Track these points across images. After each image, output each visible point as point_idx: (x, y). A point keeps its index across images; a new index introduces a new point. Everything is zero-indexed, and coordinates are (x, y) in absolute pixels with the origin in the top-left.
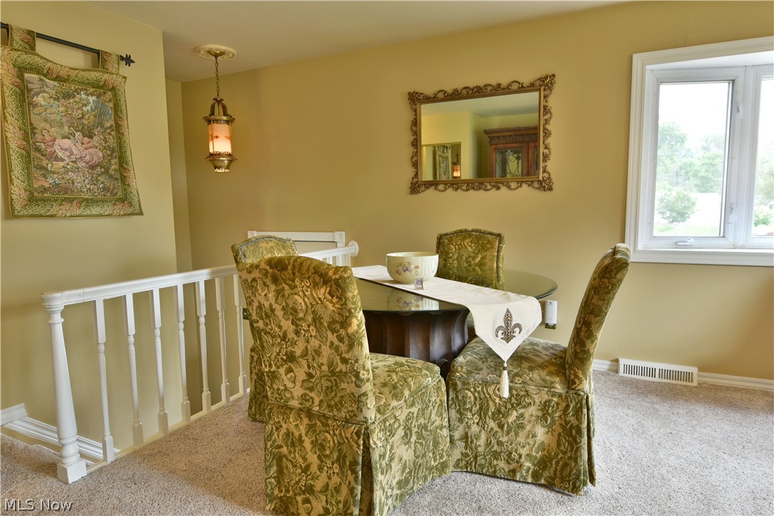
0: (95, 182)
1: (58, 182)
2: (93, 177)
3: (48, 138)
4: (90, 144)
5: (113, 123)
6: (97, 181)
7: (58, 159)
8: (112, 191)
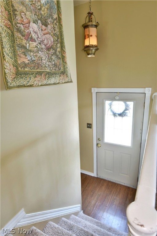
0: (50, 60)
1: (34, 59)
2: (49, 57)
3: (25, 21)
4: (46, 31)
5: (57, 16)
6: (51, 59)
7: (33, 40)
8: (58, 67)
